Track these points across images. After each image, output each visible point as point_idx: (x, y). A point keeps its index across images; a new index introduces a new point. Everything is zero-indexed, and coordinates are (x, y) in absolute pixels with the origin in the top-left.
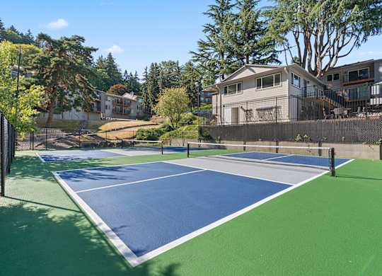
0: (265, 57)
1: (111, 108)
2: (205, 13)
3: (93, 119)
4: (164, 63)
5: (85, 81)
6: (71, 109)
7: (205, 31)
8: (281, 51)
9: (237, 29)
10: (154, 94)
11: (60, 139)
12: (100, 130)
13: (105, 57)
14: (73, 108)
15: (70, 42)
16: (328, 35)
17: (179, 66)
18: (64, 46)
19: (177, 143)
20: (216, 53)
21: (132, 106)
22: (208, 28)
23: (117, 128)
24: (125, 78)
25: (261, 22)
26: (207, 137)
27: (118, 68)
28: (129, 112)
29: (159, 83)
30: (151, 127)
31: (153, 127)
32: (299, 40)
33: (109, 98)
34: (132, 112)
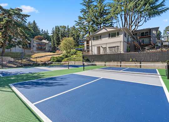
0: (108, 25)
1: (36, 46)
2: (81, 4)
3: (27, 52)
4: (61, 26)
5: (23, 32)
6: (16, 46)
7: (81, 12)
8: (115, 23)
9: (96, 12)
10: (57, 40)
11: (10, 62)
12: (32, 57)
13: (32, 22)
14: (17, 46)
15: (14, 11)
16: (134, 17)
17: (69, 28)
18: (11, 12)
19: (72, 63)
20: (87, 22)
21: (46, 46)
22: (83, 11)
23: (40, 56)
24: (42, 33)
25: (107, 9)
26: (86, 60)
27: (38, 28)
28: (45, 49)
29: (60, 35)
30: (57, 56)
31: (59, 55)
32: (122, 18)
33: (35, 42)
34: (47, 48)
